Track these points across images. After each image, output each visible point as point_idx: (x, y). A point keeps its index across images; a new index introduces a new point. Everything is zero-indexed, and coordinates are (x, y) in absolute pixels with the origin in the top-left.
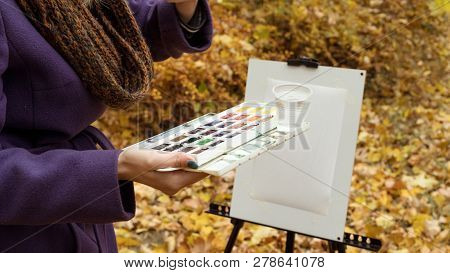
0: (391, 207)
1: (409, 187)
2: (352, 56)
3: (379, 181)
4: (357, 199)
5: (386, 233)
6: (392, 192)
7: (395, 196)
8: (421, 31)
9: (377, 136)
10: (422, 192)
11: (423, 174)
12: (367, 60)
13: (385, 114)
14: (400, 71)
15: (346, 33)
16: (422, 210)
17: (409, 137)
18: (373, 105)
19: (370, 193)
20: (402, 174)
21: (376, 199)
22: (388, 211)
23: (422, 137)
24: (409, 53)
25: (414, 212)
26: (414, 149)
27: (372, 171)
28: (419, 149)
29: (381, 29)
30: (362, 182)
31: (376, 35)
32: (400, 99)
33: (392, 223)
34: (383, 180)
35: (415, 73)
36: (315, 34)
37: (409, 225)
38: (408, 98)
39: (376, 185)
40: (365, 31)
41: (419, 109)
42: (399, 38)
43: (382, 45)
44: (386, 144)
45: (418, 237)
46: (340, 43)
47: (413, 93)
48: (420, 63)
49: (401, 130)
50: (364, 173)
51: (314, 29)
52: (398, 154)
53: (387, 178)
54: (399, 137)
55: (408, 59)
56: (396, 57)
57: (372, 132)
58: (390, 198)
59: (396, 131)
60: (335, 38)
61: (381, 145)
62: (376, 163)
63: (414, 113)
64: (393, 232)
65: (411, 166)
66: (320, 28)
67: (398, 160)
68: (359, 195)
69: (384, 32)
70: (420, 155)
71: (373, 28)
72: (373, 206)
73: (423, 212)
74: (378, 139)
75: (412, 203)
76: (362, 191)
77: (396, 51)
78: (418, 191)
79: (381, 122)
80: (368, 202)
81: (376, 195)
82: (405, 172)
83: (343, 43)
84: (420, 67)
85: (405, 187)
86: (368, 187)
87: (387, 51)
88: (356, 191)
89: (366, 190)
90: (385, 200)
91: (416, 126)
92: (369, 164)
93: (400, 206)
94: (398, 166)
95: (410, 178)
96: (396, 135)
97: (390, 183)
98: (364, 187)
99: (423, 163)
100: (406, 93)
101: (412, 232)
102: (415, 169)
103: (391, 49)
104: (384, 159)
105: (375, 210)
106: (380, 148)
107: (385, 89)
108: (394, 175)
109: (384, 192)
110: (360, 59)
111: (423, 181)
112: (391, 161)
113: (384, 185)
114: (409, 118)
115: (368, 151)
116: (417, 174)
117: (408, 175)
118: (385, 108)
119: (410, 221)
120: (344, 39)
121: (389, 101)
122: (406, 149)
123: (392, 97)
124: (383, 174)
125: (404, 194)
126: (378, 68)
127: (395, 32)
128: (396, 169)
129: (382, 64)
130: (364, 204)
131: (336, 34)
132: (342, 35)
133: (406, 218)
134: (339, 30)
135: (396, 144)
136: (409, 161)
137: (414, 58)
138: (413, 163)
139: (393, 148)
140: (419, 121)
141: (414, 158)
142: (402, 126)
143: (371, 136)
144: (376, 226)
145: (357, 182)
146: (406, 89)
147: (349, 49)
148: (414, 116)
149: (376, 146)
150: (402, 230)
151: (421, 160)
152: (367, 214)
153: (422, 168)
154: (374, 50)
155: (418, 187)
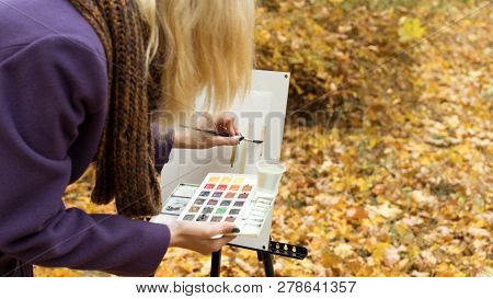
0: (351, 236)
1: (371, 215)
2: (319, 83)
3: (340, 210)
4: (316, 229)
5: (344, 263)
6: (353, 221)
7: (355, 225)
8: (395, 60)
9: (341, 165)
10: (385, 221)
11: (387, 203)
12: (333, 87)
13: (351, 143)
14: (368, 99)
15: (310, 58)
16: (382, 239)
17: (376, 167)
18: (340, 135)
19: (330, 223)
20: (365, 203)
21: (335, 228)
22: (347, 241)
23: (389, 166)
24: (377, 80)
25: (373, 240)
26: (378, 178)
27: (335, 200)
28: (384, 178)
29: (348, 55)
30: (322, 212)
31: (343, 61)
32: (368, 128)
33: (351, 252)
34: (344, 210)
35: (383, 101)
36: (278, 59)
37: (369, 255)
38: (378, 128)
39: (337, 214)
40: (332, 57)
41: (388, 138)
42: (367, 65)
43: (350, 71)
44: (351, 172)
45: (375, 266)
46: (305, 69)
47: (383, 124)
48: (390, 91)
49: (368, 160)
50: (326, 202)
51: (277, 54)
52: (362, 183)
53: (348, 207)
54: (365, 167)
55: (377, 87)
56: (364, 84)
57: (336, 162)
58: (350, 227)
59: (361, 160)
60: (299, 64)
61: (345, 175)
62: (339, 193)
63: (382, 142)
64: (351, 261)
65: (375, 196)
66: (283, 54)
67: (362, 189)
68: (319, 225)
69: (351, 58)
70: (386, 184)
71: (340, 54)
72: (332, 235)
73: (384, 241)
74: (343, 169)
75: (373, 231)
76: (321, 221)
77: (365, 78)
78: (380, 220)
79: (348, 151)
80: (327, 232)
81: (335, 224)
82: (368, 201)
83: (308, 69)
84: (390, 95)
85: (366, 216)
86: (329, 216)
87: (355, 78)
88: (316, 221)
89: (326, 220)
90: (344, 229)
91: (384, 156)
92: (332, 194)
93: (360, 235)
94: (361, 195)
95: (374, 208)
96: (361, 164)
97: (351, 213)
98: (324, 217)
99: (388, 193)
100: (375, 123)
101: (371, 261)
102: (379, 199)
103: (358, 75)
104: (348, 189)
105: (334, 240)
106: (343, 178)
107: (353, 118)
108: (357, 204)
109: (344, 221)
110: (326, 86)
111: (387, 210)
112: (354, 190)
113: (345, 214)
114: (376, 147)
115: (331, 180)
116: (381, 204)
117: (372, 204)
118: (351, 138)
119: (370, 251)
120: (309, 64)
121: (356, 130)
122: (372, 178)
123: (361, 127)
124: (344, 203)
125: (365, 223)
126: (345, 97)
127: (363, 59)
128: (359, 198)
129: (349, 91)
130: (323, 233)
131: (301, 60)
132: (306, 61)
133: (365, 247)
134: (302, 55)
135: (361, 173)
136: (373, 190)
137: (383, 86)
138: (377, 193)
139: (358, 177)
140: (387, 151)
141: (378, 187)
142: (369, 156)
143: (335, 165)
144: (334, 256)
145: (318, 212)
146: (374, 118)
147: (314, 76)
148: (380, 147)
149: (339, 176)
150: (360, 259)
151: (386, 189)
152: (324, 245)
153: (386, 198)
154: (342, 77)
155: (382, 216)
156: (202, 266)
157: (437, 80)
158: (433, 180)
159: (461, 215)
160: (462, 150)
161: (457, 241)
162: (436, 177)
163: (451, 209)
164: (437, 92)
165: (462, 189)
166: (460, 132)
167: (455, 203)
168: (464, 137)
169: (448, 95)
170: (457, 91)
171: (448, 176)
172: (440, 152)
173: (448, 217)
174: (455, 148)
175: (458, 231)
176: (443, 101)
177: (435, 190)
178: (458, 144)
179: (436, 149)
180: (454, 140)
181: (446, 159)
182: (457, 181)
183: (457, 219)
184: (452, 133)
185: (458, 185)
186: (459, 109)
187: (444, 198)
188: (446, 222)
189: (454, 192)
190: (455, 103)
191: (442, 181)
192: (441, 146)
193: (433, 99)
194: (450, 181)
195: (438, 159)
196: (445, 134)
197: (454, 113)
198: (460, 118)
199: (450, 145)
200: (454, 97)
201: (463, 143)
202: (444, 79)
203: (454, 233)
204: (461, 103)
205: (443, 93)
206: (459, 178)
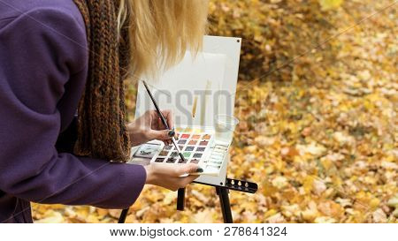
0: (285, 171)
1: (301, 153)
2: (256, 45)
3: (276, 149)
4: (257, 165)
5: (280, 192)
6: (287, 158)
7: (288, 161)
8: (316, 26)
9: (275, 112)
10: (313, 158)
11: (314, 143)
12: (268, 48)
13: (283, 94)
14: (296, 57)
15: (249, 24)
16: (311, 172)
17: (304, 113)
18: (274, 87)
19: (268, 160)
20: (296, 143)
21: (273, 164)
22: (282, 174)
23: (314, 112)
24: (303, 42)
25: (304, 174)
26: (306, 122)
27: (271, 141)
28: (311, 123)
29: (279, 21)
30: (261, 151)
31: (276, 27)
32: (297, 82)
33: (286, 184)
34: (279, 149)
35: (309, 59)
36: (223, 26)
37: (301, 185)
38: (304, 81)
39: (274, 152)
40: (266, 23)
41: (313, 90)
42: (295, 29)
43: (281, 35)
44: (283, 118)
45: (307, 195)
46: (244, 34)
47: (308, 78)
48: (314, 51)
49: (297, 107)
50: (264, 143)
51: (222, 22)
52: (293, 127)
53: (283, 147)
54: (295, 113)
55: (303, 47)
56: (293, 45)
57: (271, 109)
58: (285, 163)
59: (292, 107)
60: (240, 30)
61: (279, 120)
62: (274, 135)
63: (308, 93)
64: (286, 190)
65: (303, 137)
66: (226, 21)
67: (293, 131)
68: (259, 162)
69: (282, 24)
70: (312, 127)
71: (273, 21)
72: (270, 170)
73: (313, 174)
74: (277, 115)
75: (304, 166)
76: (261, 158)
77: (293, 41)
78: (309, 157)
79: (280, 101)
80: (266, 167)
81: (273, 161)
82: (299, 141)
83: (247, 34)
84: (314, 54)
85: (297, 153)
86: (266, 154)
87: (286, 41)
88: (256, 159)
89: (264, 157)
90: (280, 165)
91: (309, 103)
92: (269, 136)
93: (293, 169)
94: (292, 137)
95: (303, 147)
96: (292, 111)
97: (285, 151)
98: (263, 155)
99: (314, 134)
100: (302, 77)
101: (302, 191)
102: (307, 139)
103: (288, 38)
104: (282, 131)
105: (272, 174)
106: (278, 123)
107: (284, 74)
108: (290, 144)
109: (279, 158)
110: (262, 47)
111: (313, 149)
112: (287, 133)
113: (280, 152)
114: (303, 97)
115: (268, 125)
116: (309, 143)
117: (301, 144)
118: (283, 89)
119: (301, 182)
120: (247, 30)
121: (287, 83)
122: (300, 123)
123: (290, 80)
124: (279, 143)
125: (297, 159)
126: (278, 56)
127: (292, 25)
128: (291, 140)
129: (281, 51)
130: (262, 168)
131: (241, 26)
132: (245, 27)
133: (298, 179)
134: (242, 22)
135: (292, 118)
136: (303, 133)
137: (308, 47)
138: (305, 134)
139: (289, 122)
140: (312, 100)
141: (306, 130)
142: (298, 104)
143: (271, 112)
144: (272, 186)
145: (258, 150)
146: (301, 73)
147: (252, 39)
148: (307, 96)
149: (274, 121)
150: (294, 189)
151: (313, 131)
152: (264, 178)
153: (313, 139)
154: (274, 40)
155: (310, 154)
156: (164, 196)
157: (351, 41)
158: (350, 123)
159: (374, 151)
160: (374, 98)
161: (372, 173)
162: (353, 121)
163: (366, 147)
164: (351, 51)
165: (375, 131)
166: (371, 83)
167: (369, 141)
168: (375, 87)
169: (360, 53)
170: (367, 50)
171: (363, 120)
172: (355, 100)
173: (364, 153)
174: (368, 97)
175: (373, 165)
176: (356, 58)
177: (352, 131)
178: (369, 94)
179: (352, 98)
180: (366, 90)
181: (361, 106)
182: (370, 124)
183: (371, 155)
184: (365, 85)
185: (371, 127)
186: (369, 65)
187: (360, 137)
188: (362, 157)
189: (368, 133)
190: (366, 60)
191: (358, 124)
192: (356, 95)
193: (348, 57)
194: (365, 124)
195: (354, 106)
196: (359, 85)
197: (365, 68)
198: (371, 72)
199: (364, 94)
200: (365, 55)
201: (374, 92)
202: (356, 40)
203: (370, 167)
204: (371, 60)
205: (356, 51)
206: (372, 121)
